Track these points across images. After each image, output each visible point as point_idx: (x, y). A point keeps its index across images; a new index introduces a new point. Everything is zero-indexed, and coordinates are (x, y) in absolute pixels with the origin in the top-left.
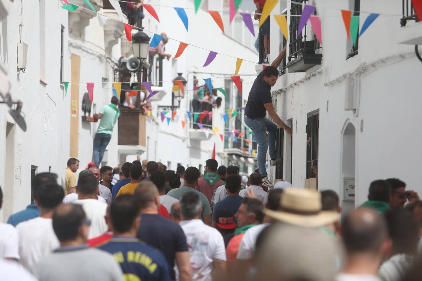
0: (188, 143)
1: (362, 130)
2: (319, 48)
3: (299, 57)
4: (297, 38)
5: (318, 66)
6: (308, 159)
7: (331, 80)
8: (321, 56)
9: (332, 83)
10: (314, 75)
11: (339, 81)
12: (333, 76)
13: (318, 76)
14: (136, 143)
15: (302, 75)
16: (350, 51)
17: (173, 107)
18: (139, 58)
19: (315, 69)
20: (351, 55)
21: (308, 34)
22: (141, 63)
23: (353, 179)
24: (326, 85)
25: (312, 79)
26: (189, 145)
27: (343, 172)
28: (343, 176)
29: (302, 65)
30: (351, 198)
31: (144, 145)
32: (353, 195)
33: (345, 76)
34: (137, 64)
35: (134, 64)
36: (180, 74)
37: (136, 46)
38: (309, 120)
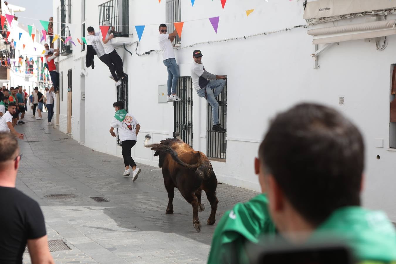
0: (24, 78)
1: (87, 76)
2: (71, 48)
3: (64, 51)
4: (64, 44)
5: (71, 54)
6: (68, 85)
7: (76, 59)
8: (72, 50)
9: (76, 60)
10: (70, 57)
11: (79, 59)
12: (77, 58)
13: (71, 57)
14: (6, 79)
15: (66, 57)
16: (82, 49)
17: (19, 67)
18: (7, 50)
19: (70, 55)
20: (83, 51)
21: (67, 44)
22: (7, 51)
23: (84, 92)
24: (74, 60)
25: (69, 58)
26: (25, 79)
27: (81, 90)
28: (81, 91)
29: (66, 53)
30: (84, 98)
31: (9, 79)
32: (85, 98)
33: (81, 57)
34: (6, 51)
35: (5, 52)
36: (21, 55)
37: (5, 45)
38: (68, 72)
